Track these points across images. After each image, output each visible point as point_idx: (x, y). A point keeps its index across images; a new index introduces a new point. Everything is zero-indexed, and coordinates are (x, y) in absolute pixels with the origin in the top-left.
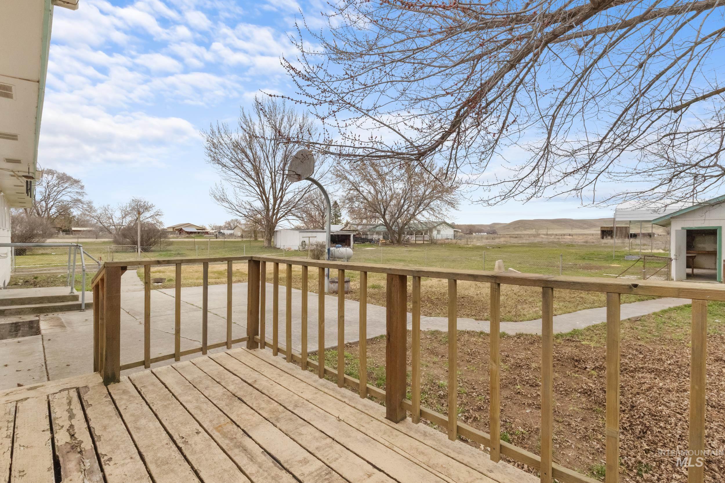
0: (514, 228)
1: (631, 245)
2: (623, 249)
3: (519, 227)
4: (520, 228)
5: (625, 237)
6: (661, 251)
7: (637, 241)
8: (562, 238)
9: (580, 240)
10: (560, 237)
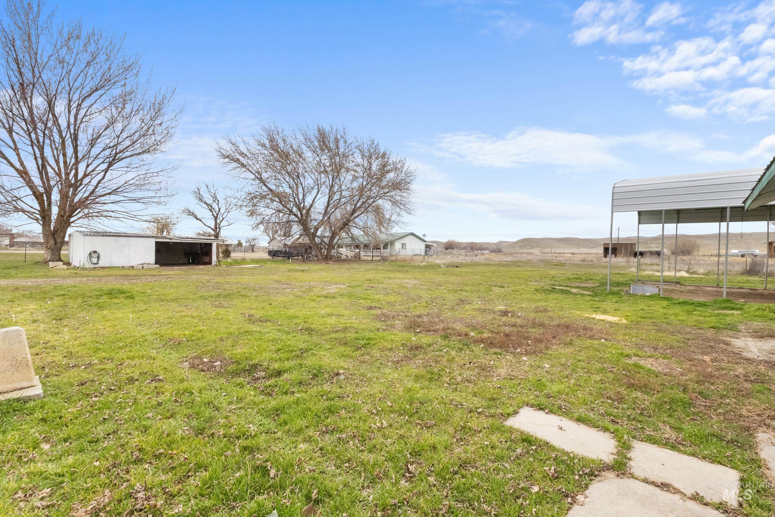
0: (520, 247)
1: (639, 265)
2: (628, 271)
3: (525, 245)
4: (527, 246)
5: (630, 255)
6: (684, 274)
7: (646, 260)
8: (560, 257)
9: (577, 259)
10: (558, 255)
